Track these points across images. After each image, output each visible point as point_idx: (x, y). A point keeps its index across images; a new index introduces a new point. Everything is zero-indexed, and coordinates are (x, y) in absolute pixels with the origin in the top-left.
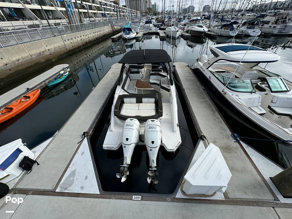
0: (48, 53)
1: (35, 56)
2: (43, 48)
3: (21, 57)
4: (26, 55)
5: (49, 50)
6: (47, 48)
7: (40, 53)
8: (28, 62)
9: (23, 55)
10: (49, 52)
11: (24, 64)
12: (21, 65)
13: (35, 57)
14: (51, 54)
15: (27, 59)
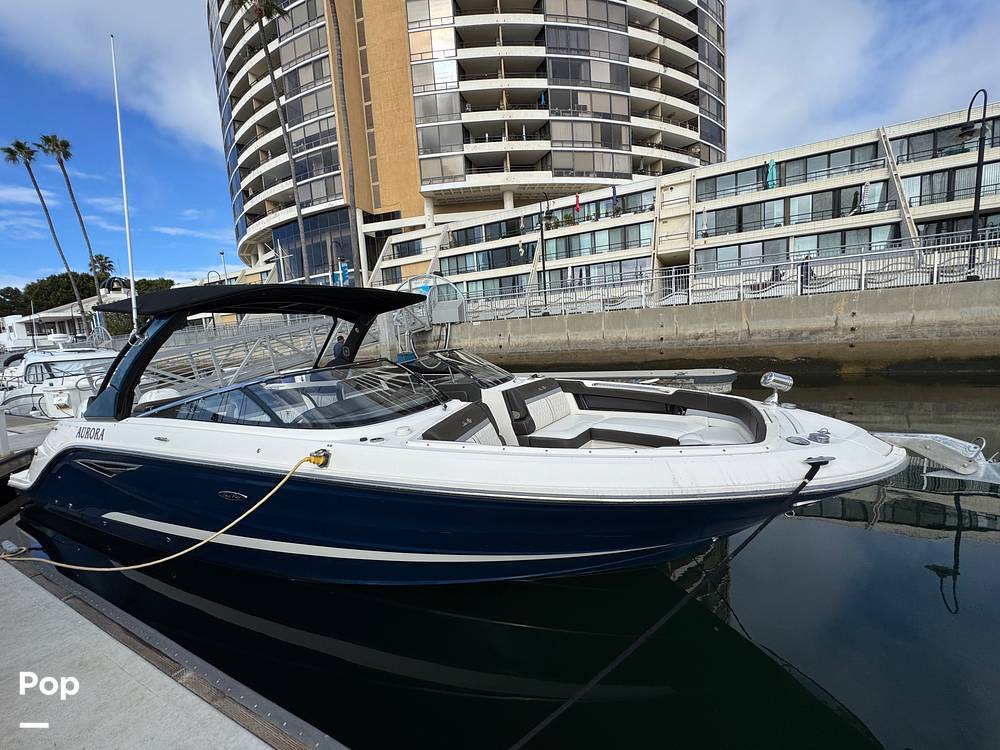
0: (841, 338)
1: (765, 338)
2: (828, 320)
3: (713, 330)
4: (734, 329)
5: (853, 329)
6: (850, 322)
7: (792, 335)
8: (725, 348)
9: (723, 327)
10: (852, 335)
11: (707, 349)
12: (699, 349)
13: (763, 340)
14: (852, 346)
15: (727, 339)
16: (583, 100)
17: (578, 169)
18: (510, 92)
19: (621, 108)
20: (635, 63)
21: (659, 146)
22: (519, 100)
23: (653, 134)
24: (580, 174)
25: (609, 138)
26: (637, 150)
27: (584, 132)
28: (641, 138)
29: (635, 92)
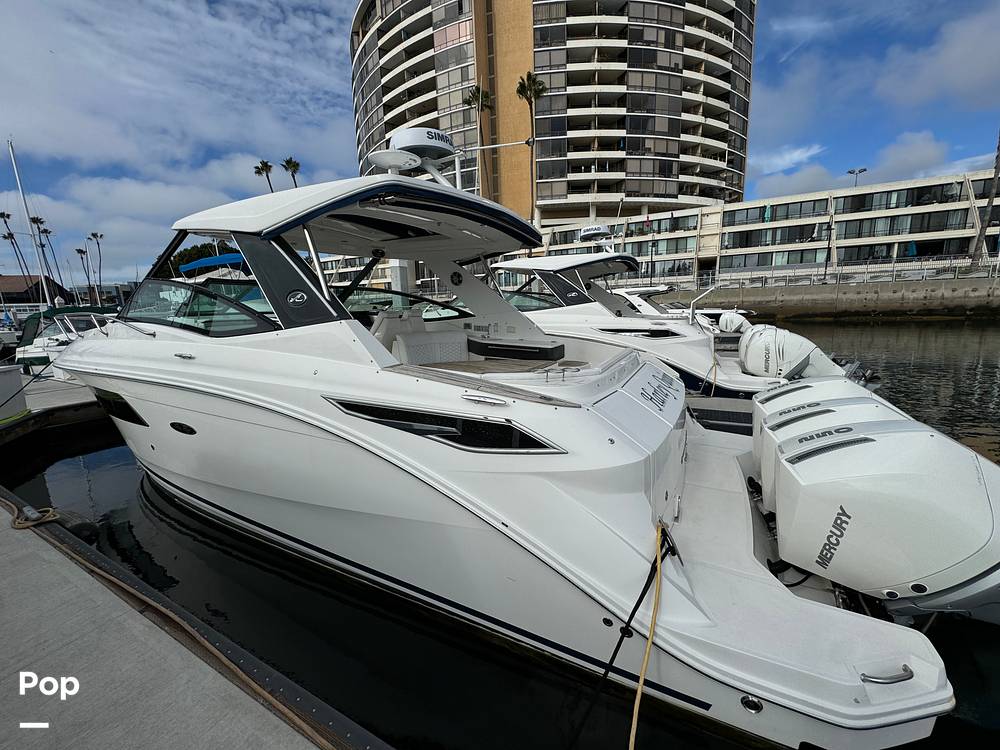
16: (649, 144)
17: (642, 192)
18: (600, 139)
19: (674, 149)
20: (685, 116)
21: (697, 175)
22: (606, 144)
23: (694, 165)
24: (643, 195)
25: (665, 169)
26: (683, 178)
27: (648, 167)
28: (686, 169)
29: (684, 137)
